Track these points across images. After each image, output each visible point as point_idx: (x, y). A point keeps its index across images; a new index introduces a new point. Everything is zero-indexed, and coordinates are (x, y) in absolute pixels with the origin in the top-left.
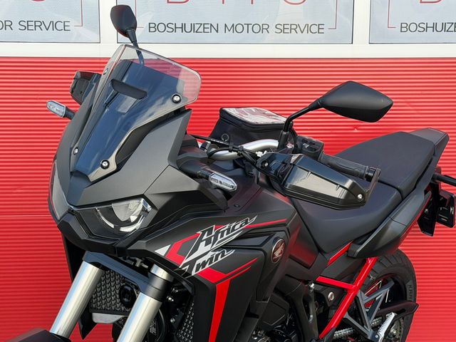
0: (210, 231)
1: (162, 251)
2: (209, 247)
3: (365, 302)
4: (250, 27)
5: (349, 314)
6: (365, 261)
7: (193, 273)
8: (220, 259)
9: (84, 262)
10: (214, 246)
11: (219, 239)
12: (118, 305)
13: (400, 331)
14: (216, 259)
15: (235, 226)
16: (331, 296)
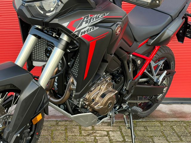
0: (88, 17)
1: (65, 25)
2: (87, 24)
3: (154, 66)
5: (147, 71)
6: (154, 48)
7: (80, 36)
8: (92, 30)
9: (29, 34)
10: (89, 24)
11: (92, 21)
12: (44, 58)
13: (167, 83)
14: (90, 30)
15: (99, 16)
16: (139, 62)
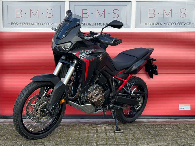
0: (85, 51)
2: (85, 54)
3: (128, 85)
4: (104, 24)
5: (124, 87)
6: (128, 75)
7: (81, 59)
9: (59, 63)
11: (87, 53)
14: (86, 57)
16: (119, 82)
